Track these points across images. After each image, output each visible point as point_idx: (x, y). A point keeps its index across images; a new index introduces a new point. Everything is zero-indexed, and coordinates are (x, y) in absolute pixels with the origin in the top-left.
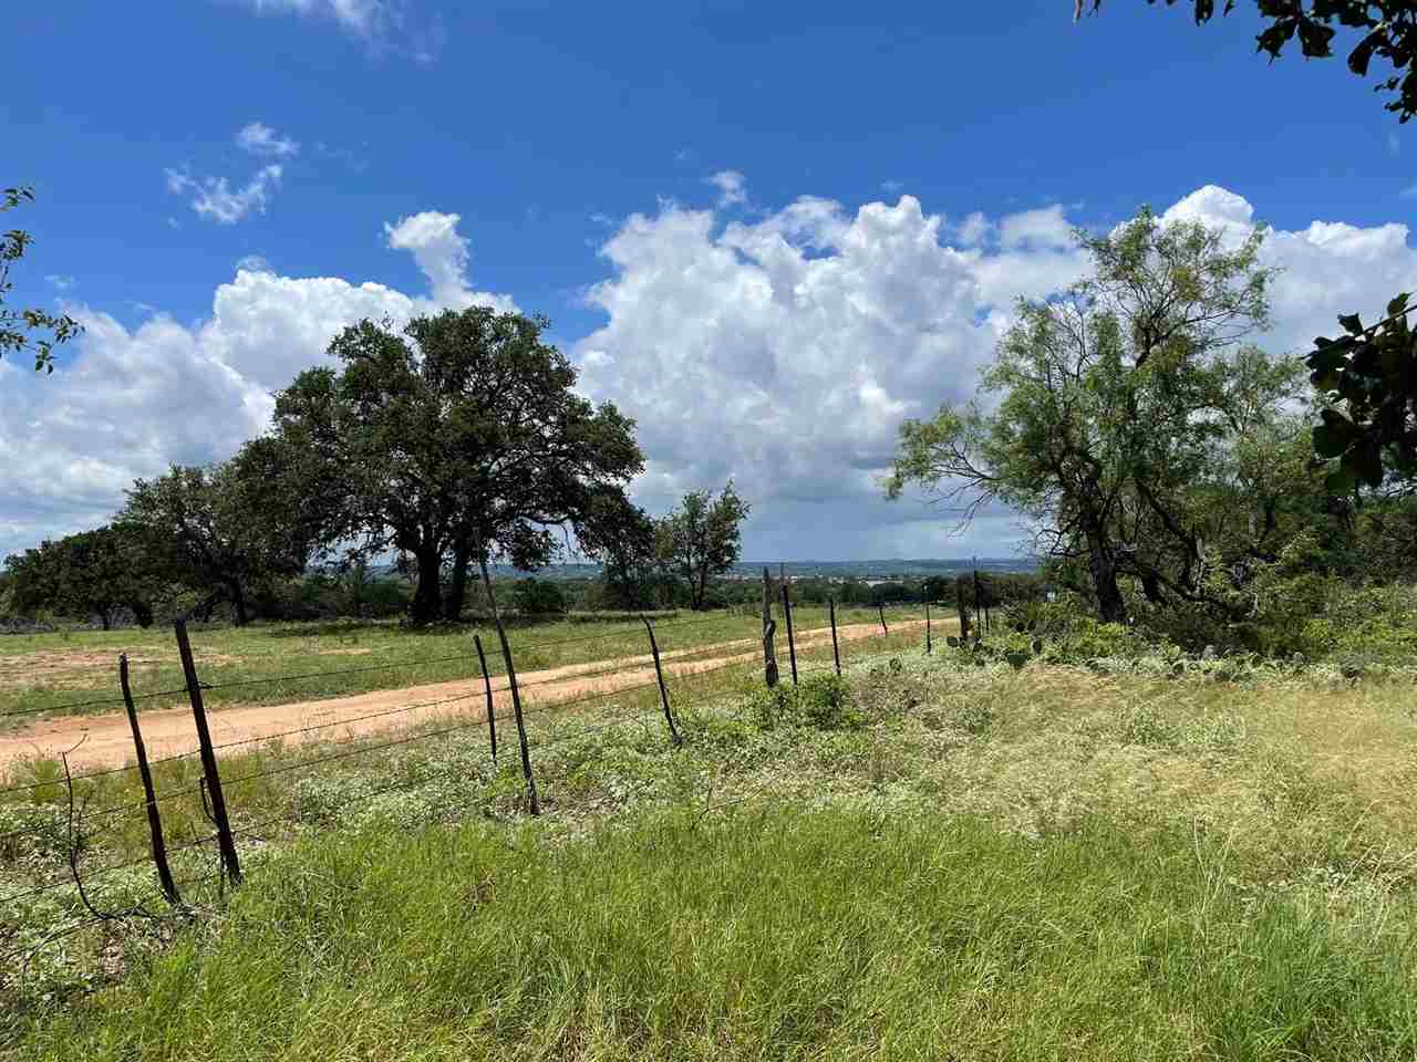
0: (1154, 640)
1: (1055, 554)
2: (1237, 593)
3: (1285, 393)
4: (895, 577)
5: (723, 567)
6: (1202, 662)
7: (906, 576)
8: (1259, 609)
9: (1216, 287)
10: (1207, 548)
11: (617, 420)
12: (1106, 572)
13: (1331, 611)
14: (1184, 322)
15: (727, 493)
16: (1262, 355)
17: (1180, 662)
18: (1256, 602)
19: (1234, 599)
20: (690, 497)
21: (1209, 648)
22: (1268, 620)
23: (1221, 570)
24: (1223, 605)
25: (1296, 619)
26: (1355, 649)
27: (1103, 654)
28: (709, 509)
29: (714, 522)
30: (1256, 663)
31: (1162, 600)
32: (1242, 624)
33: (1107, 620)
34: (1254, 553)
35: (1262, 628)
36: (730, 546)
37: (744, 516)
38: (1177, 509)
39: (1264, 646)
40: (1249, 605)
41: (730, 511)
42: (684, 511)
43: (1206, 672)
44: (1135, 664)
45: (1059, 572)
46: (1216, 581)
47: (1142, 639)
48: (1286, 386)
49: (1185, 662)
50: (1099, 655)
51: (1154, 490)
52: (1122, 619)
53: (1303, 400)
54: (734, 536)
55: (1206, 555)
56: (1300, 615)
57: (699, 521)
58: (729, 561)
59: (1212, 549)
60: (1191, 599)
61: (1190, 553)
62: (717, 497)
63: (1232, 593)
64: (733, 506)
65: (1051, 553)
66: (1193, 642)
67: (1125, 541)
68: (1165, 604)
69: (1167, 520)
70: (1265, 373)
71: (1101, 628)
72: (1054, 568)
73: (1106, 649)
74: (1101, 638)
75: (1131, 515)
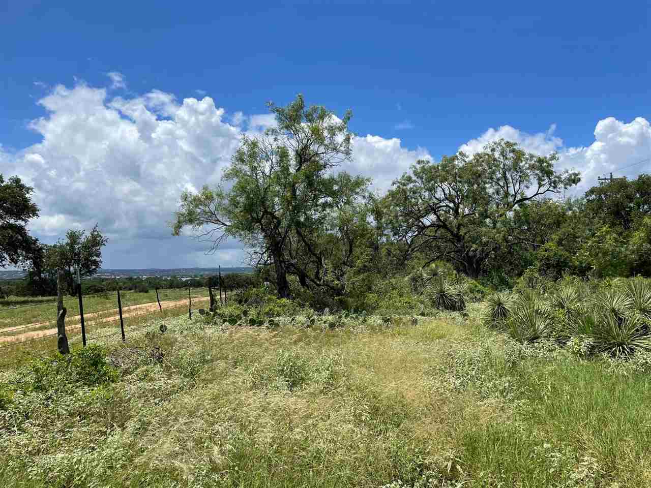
0: (302, 306)
1: (260, 264)
2: (338, 282)
3: (357, 193)
4: (196, 276)
5: (91, 272)
6: (323, 317)
7: (201, 276)
8: (347, 289)
9: (330, 139)
10: (326, 261)
12: (281, 273)
13: (375, 289)
14: (317, 154)
15: (94, 231)
16: (349, 176)
17: (313, 318)
18: (346, 286)
19: (337, 285)
20: (71, 233)
21: (327, 310)
22: (350, 295)
23: (332, 272)
24: (332, 288)
25: (362, 294)
26: (387, 308)
27: (278, 315)
28: (83, 239)
29: (85, 247)
30: (347, 316)
31: (307, 286)
32: (340, 297)
33: (282, 297)
34: (345, 263)
35: (349, 299)
36: (95, 260)
37: (104, 244)
38: (314, 243)
39: (350, 308)
40: (343, 287)
41: (95, 242)
42: (67, 241)
43: (325, 322)
44: (293, 320)
45: (262, 273)
46: (329, 277)
47: (297, 306)
48: (358, 190)
49: (315, 317)
50: (277, 316)
51: (304, 235)
52: (288, 296)
53: (364, 197)
54: (98, 255)
55: (326, 265)
56: (364, 292)
57: (76, 247)
58: (95, 269)
59: (328, 262)
60: (319, 285)
61: (319, 263)
62: (88, 234)
63: (336, 282)
64: (98, 239)
65: (258, 263)
66: (319, 306)
67: (292, 258)
68: (308, 288)
69: (310, 248)
70: (349, 184)
71: (278, 301)
72: (260, 271)
73: (280, 312)
74: (278, 306)
75: (294, 246)
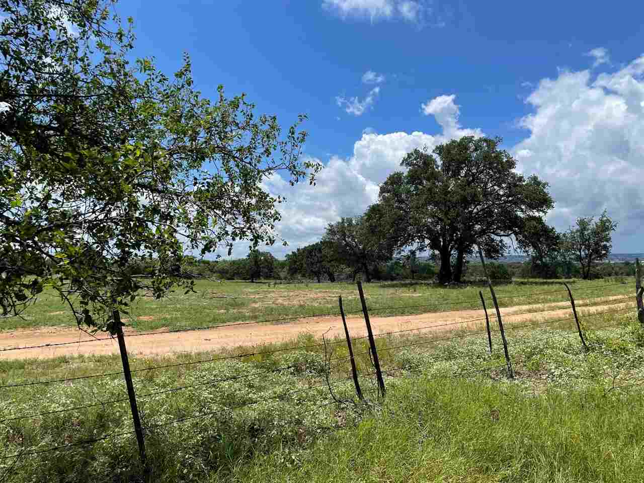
5: (601, 257)
11: (538, 183)
15: (603, 217)
20: (580, 220)
36: (605, 245)
37: (613, 229)
41: (605, 227)
42: (577, 227)
54: (608, 240)
58: (605, 254)
62: (597, 220)
